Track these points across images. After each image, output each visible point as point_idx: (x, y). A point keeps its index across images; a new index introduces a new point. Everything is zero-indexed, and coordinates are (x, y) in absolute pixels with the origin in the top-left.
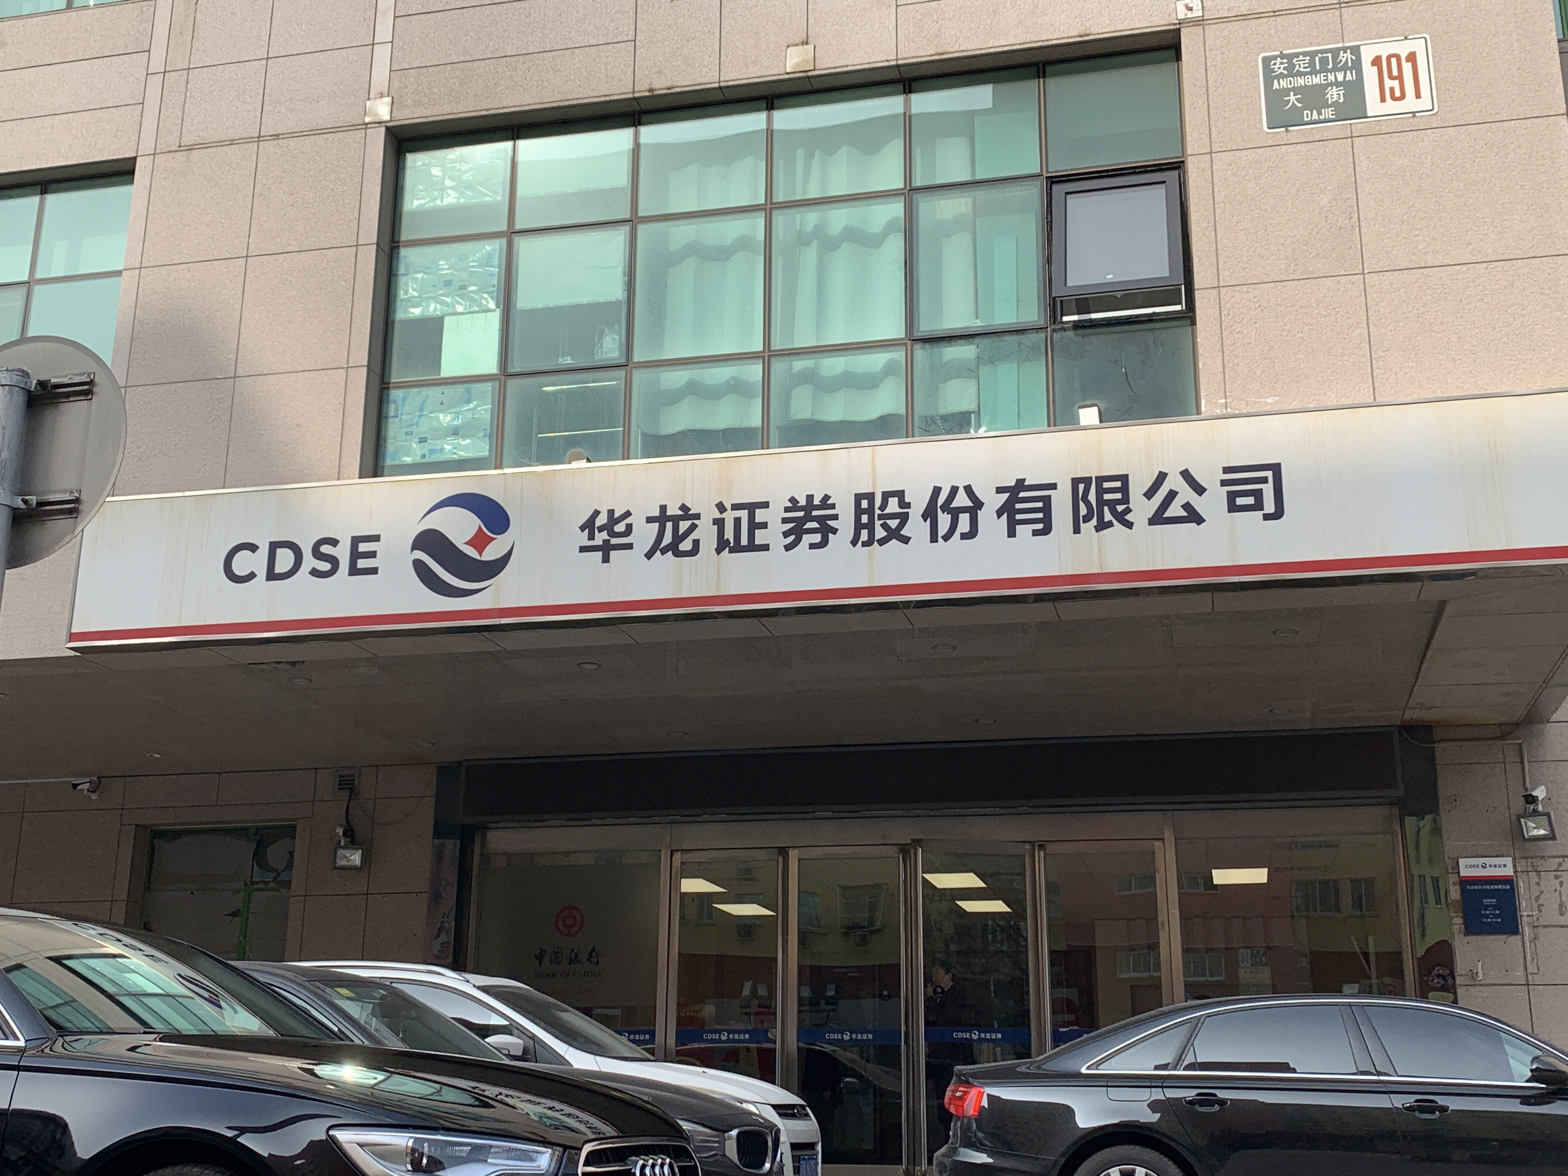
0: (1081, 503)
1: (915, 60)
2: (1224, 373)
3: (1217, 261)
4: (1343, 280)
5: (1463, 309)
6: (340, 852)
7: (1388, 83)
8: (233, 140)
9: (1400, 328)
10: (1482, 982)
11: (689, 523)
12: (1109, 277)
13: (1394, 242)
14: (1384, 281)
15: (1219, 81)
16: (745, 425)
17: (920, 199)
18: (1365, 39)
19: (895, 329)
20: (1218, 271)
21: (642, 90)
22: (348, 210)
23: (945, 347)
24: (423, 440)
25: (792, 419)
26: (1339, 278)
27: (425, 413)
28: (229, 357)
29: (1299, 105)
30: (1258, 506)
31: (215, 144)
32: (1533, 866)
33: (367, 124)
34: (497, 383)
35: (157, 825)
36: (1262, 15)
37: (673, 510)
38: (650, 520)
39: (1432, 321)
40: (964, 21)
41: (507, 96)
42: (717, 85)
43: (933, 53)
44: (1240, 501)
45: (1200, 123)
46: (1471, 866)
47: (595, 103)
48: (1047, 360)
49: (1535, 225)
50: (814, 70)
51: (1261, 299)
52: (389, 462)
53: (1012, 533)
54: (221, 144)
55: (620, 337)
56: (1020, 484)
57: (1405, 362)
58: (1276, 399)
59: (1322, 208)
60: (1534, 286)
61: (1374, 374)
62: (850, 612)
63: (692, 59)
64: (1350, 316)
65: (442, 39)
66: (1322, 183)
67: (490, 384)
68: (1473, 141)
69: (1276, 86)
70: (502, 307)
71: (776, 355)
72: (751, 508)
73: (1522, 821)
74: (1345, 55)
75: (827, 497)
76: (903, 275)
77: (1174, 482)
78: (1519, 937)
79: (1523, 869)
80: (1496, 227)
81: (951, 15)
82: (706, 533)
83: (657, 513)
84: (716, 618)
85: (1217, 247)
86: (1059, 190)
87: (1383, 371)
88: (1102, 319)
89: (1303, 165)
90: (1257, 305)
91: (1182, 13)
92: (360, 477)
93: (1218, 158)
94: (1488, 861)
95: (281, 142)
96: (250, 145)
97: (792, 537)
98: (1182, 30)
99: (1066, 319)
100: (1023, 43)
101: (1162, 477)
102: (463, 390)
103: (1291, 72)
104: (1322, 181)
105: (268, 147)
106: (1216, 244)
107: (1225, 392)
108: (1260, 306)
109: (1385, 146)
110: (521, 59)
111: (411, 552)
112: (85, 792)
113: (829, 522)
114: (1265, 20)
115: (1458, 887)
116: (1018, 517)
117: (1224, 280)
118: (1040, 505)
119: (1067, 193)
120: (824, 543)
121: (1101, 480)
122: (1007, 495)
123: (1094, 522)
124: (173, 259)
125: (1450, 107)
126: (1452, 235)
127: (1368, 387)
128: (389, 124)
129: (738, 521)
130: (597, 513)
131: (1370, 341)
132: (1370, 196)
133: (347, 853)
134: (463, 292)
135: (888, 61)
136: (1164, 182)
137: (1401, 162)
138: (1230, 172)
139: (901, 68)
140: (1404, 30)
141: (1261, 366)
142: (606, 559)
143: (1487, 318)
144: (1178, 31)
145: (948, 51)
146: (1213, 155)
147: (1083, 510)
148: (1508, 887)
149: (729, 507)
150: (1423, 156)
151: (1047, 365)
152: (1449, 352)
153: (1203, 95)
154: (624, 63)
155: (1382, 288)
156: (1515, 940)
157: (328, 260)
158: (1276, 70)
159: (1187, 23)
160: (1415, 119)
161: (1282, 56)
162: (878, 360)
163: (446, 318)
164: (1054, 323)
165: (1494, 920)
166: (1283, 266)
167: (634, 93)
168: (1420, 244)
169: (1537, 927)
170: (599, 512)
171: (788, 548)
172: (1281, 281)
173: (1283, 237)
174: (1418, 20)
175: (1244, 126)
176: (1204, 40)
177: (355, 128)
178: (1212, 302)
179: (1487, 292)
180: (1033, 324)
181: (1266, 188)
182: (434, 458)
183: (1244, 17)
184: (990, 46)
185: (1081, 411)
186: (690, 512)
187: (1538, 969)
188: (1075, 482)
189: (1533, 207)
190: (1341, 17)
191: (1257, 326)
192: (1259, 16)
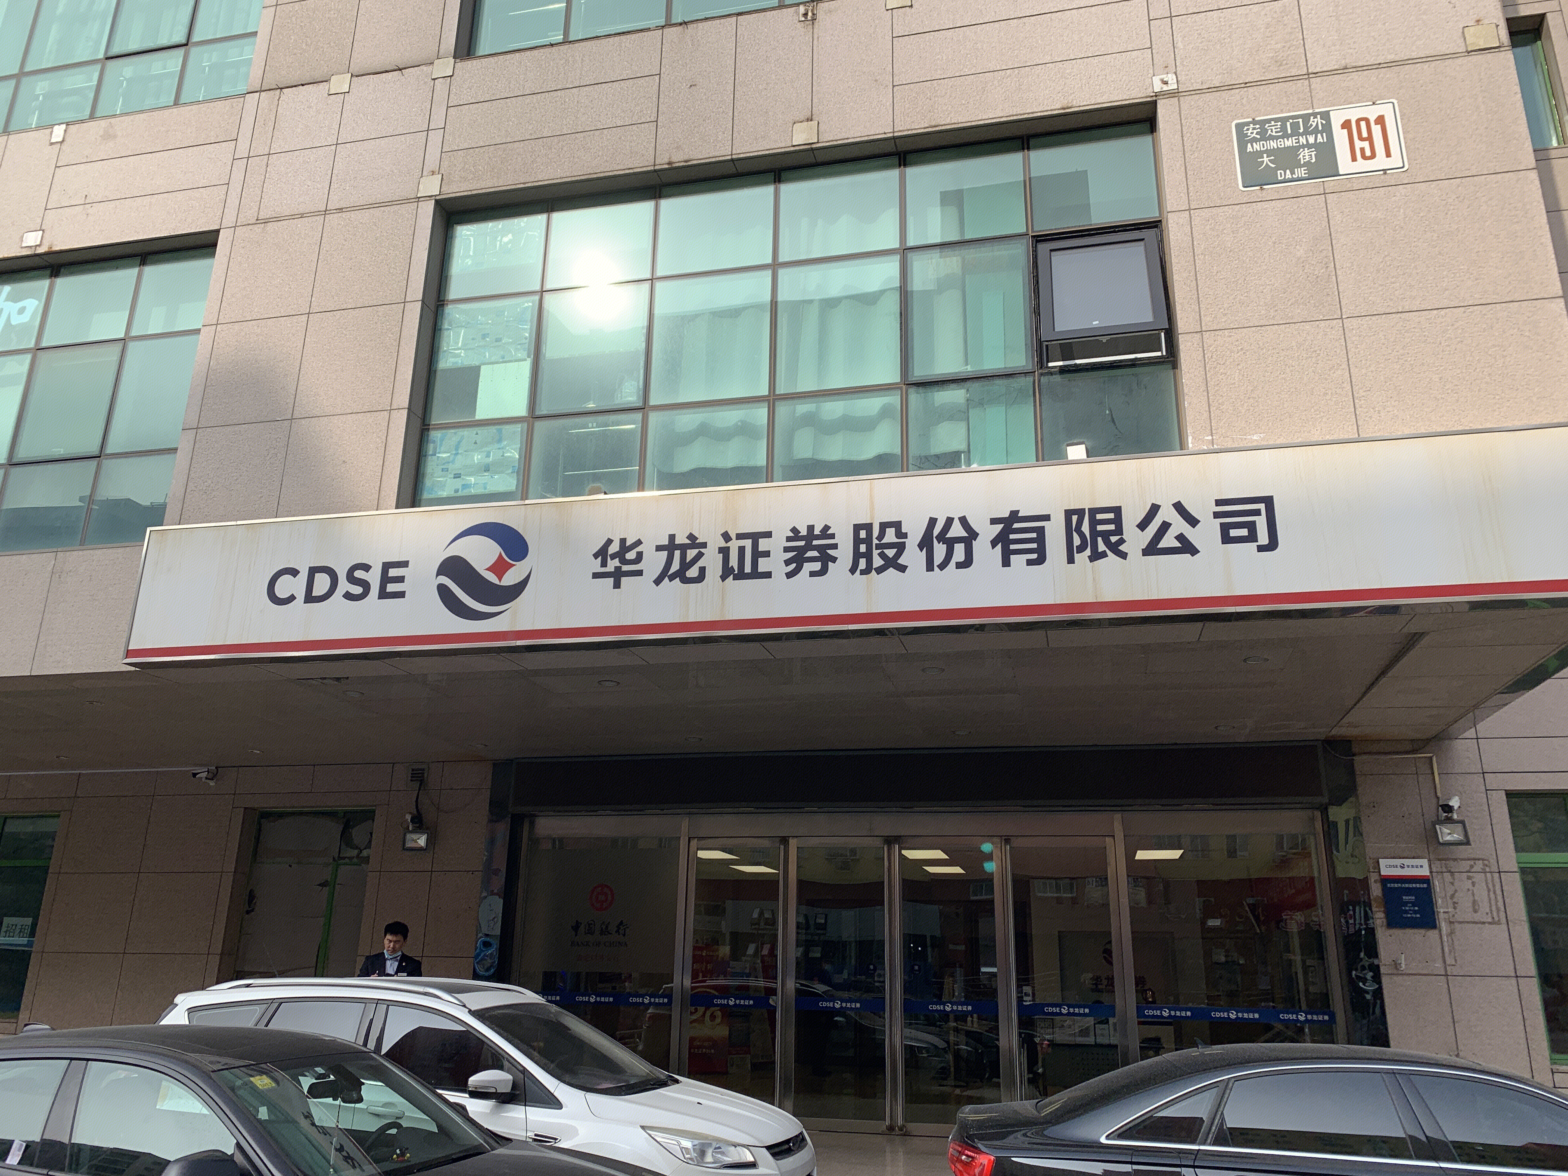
0: (1075, 534)
1: (910, 132)
2: (1210, 412)
3: (1199, 308)
4: (1323, 324)
5: (1443, 351)
6: (409, 836)
7: (1358, 144)
8: (303, 214)
9: (1380, 369)
10: (1403, 972)
11: (696, 551)
12: (1094, 323)
13: (1370, 288)
14: (1363, 325)
15: (1194, 147)
16: (752, 463)
17: (914, 258)
18: (1334, 106)
19: (890, 374)
20: (1200, 317)
21: (662, 162)
22: (399, 272)
23: (938, 391)
24: (457, 476)
25: (795, 458)
26: (1318, 322)
27: (460, 452)
28: (288, 401)
29: (1273, 166)
30: (1252, 537)
31: (287, 218)
32: (1446, 868)
33: (419, 198)
34: (525, 425)
35: (263, 808)
36: (1234, 87)
37: (681, 539)
38: (659, 548)
39: (1412, 362)
40: (955, 98)
41: (542, 171)
42: (729, 157)
43: (927, 126)
44: (1234, 533)
45: (1177, 184)
46: (1390, 866)
47: (620, 176)
48: (1035, 402)
49: (1511, 271)
50: (818, 142)
51: (1243, 342)
52: (426, 496)
53: (1006, 563)
54: (292, 217)
55: (638, 382)
56: (1014, 516)
57: (1387, 401)
58: (1262, 435)
59: (1299, 259)
60: (1514, 329)
61: (1358, 413)
62: (849, 638)
63: (707, 135)
64: (1330, 358)
65: (487, 125)
66: (1298, 236)
67: (520, 425)
68: (1444, 195)
69: (1249, 148)
70: (532, 356)
71: (779, 399)
72: (755, 537)
73: (1437, 826)
74: (1316, 120)
75: (827, 528)
76: (899, 326)
77: (1167, 513)
78: (1436, 932)
79: (1439, 870)
80: (1472, 274)
81: (943, 93)
82: (712, 561)
83: (666, 542)
84: (721, 642)
85: (1198, 294)
86: (1043, 248)
87: (1366, 410)
88: (1087, 364)
89: (1278, 220)
90: (1240, 348)
91: (1158, 87)
92: (397, 507)
93: (1196, 214)
94: (1406, 862)
95: (344, 215)
96: (317, 218)
97: (794, 565)
98: (1158, 101)
99: (1051, 364)
100: (1010, 116)
101: (1154, 509)
102: (495, 431)
103: (1264, 136)
104: (1297, 234)
105: (333, 219)
106: (1198, 292)
107: (1211, 430)
108: (1242, 349)
109: (1357, 201)
110: (556, 139)
111: (437, 576)
112: (204, 780)
113: (829, 551)
114: (1237, 91)
115: (1379, 885)
116: (1012, 547)
117: (1206, 325)
118: (1034, 535)
119: (1051, 250)
120: (823, 571)
121: (1093, 512)
122: (1001, 526)
123: (1088, 552)
124: (245, 317)
125: (1420, 164)
126: (1428, 282)
127: (1352, 425)
128: (438, 198)
129: (742, 550)
130: (609, 542)
131: (1351, 382)
132: (1345, 246)
133: (414, 836)
134: (497, 344)
135: (885, 133)
136: (1143, 239)
137: (1373, 216)
138: (1208, 227)
139: (897, 141)
140: (1372, 96)
141: (1246, 405)
142: (617, 585)
143: (1467, 359)
144: (1155, 103)
145: (941, 124)
146: (1192, 212)
147: (1077, 541)
148: (1425, 886)
149: (733, 537)
150: (1396, 209)
151: (1035, 406)
152: (1431, 391)
153: (1180, 159)
154: (646, 140)
155: (1360, 332)
156: (1432, 934)
157: (378, 316)
158: (1249, 134)
159: (1163, 95)
160: (1386, 176)
161: (1254, 122)
162: (873, 405)
163: (483, 368)
164: (1041, 368)
165: (1414, 916)
166: (1263, 312)
167: (654, 166)
168: (1396, 290)
169: (1453, 922)
170: (612, 541)
171: (789, 575)
172: (1261, 326)
173: (1262, 286)
174: (1385, 87)
175: (1220, 185)
176: (1180, 111)
177: (408, 201)
178: (1195, 345)
179: (1466, 335)
180: (1022, 369)
181: (1244, 240)
182: (466, 492)
183: (1217, 89)
184: (980, 118)
185: (1069, 448)
186: (697, 541)
187: (1456, 960)
188: (1069, 513)
189: (1509, 255)
190: (1310, 86)
191: (1239, 367)
192: (1231, 87)
